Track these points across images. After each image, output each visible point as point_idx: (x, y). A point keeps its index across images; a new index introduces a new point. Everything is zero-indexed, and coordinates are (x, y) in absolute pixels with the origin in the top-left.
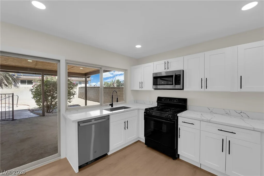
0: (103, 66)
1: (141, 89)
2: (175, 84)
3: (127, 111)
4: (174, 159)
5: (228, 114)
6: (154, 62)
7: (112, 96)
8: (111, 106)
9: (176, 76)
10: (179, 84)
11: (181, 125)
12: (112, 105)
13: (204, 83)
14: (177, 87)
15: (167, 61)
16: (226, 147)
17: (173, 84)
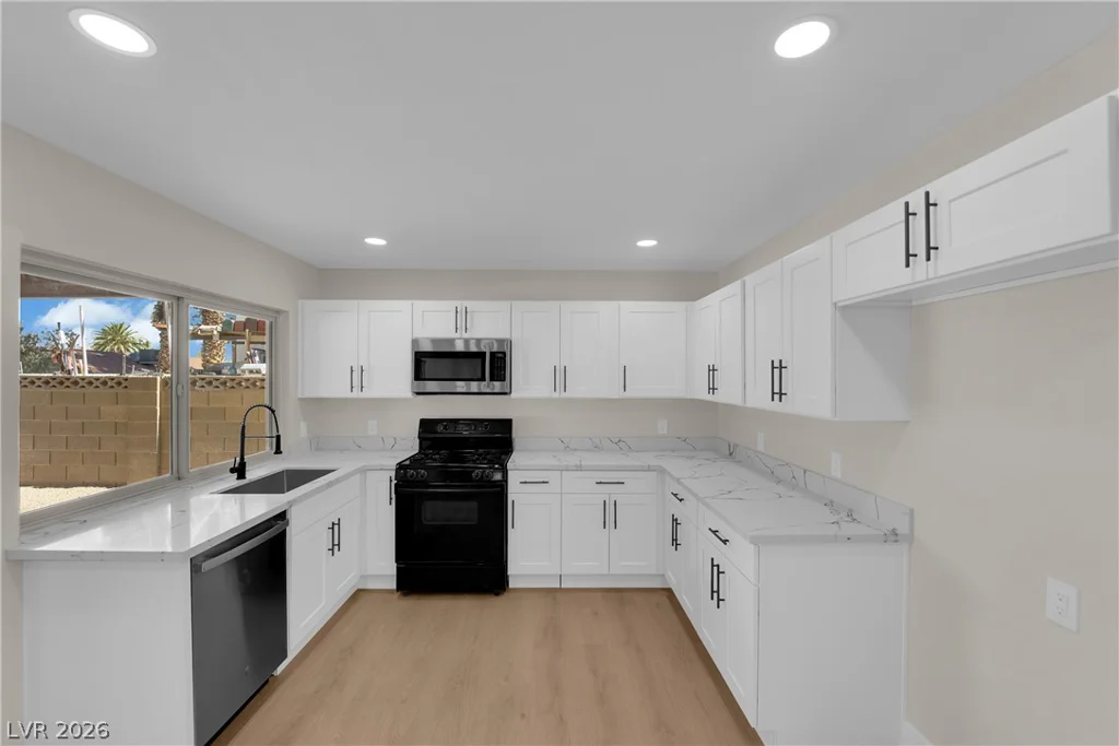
0: (188, 290)
1: (356, 394)
2: (492, 379)
3: (330, 485)
4: (497, 594)
5: (597, 448)
6: (416, 302)
7: (244, 427)
8: (235, 475)
9: (492, 354)
10: (502, 378)
11: (515, 491)
12: (240, 471)
13: (561, 377)
14: (497, 386)
15: (461, 304)
16: (610, 516)
17: (482, 379)
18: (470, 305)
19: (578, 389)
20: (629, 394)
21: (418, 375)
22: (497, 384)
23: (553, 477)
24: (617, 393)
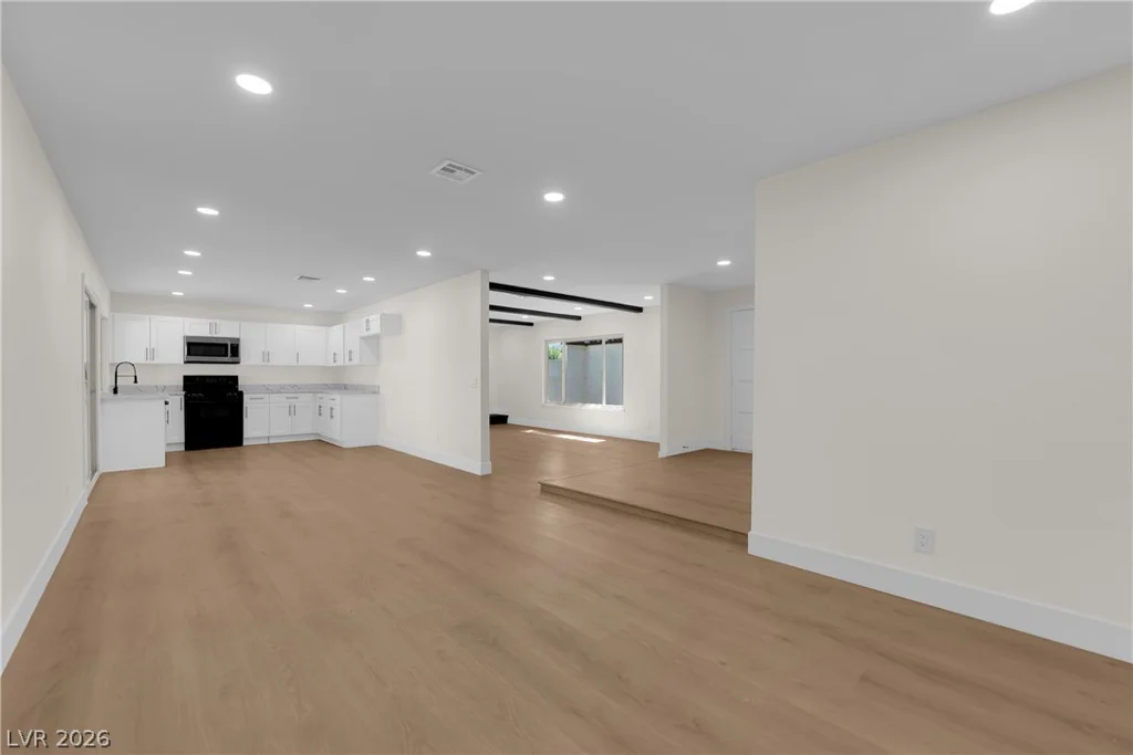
1: (150, 362)
2: (232, 356)
4: (238, 447)
6: (186, 319)
9: (231, 344)
10: (237, 356)
13: (266, 356)
15: (213, 321)
16: (292, 411)
17: (226, 355)
18: (219, 322)
19: (276, 361)
20: (300, 363)
21: (189, 354)
22: (234, 358)
24: (295, 363)
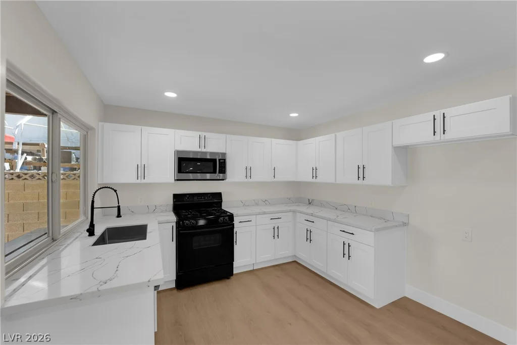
1: (139, 181)
2: (219, 172)
4: (228, 279)
5: (257, 204)
6: (176, 131)
10: (223, 172)
11: (237, 226)
13: (248, 171)
15: (203, 134)
16: (276, 234)
17: (215, 172)
18: (208, 135)
19: (257, 177)
20: (275, 180)
21: (180, 170)
22: (221, 175)
23: (253, 218)
24: (271, 179)
